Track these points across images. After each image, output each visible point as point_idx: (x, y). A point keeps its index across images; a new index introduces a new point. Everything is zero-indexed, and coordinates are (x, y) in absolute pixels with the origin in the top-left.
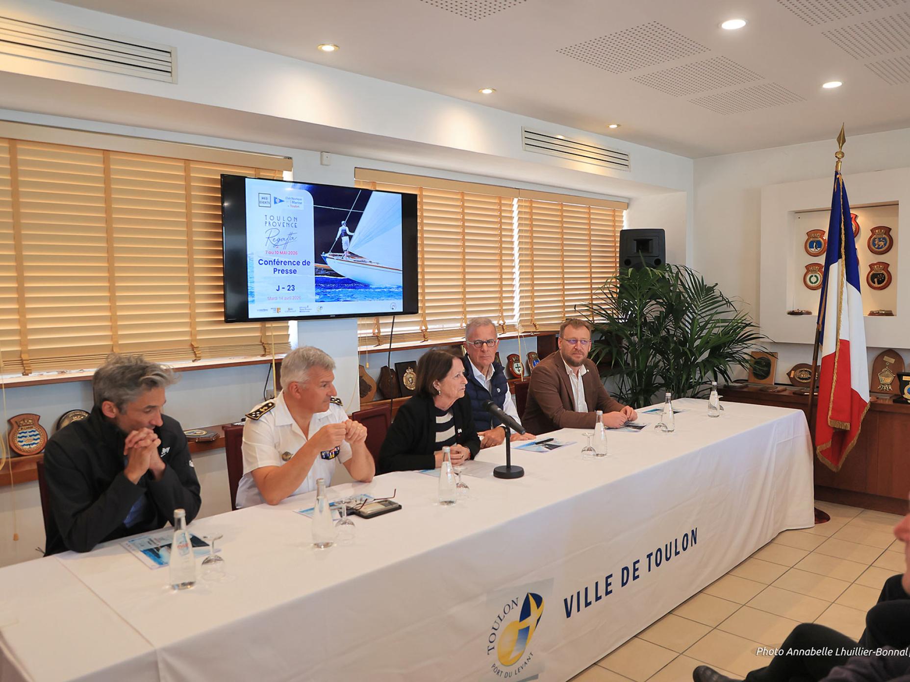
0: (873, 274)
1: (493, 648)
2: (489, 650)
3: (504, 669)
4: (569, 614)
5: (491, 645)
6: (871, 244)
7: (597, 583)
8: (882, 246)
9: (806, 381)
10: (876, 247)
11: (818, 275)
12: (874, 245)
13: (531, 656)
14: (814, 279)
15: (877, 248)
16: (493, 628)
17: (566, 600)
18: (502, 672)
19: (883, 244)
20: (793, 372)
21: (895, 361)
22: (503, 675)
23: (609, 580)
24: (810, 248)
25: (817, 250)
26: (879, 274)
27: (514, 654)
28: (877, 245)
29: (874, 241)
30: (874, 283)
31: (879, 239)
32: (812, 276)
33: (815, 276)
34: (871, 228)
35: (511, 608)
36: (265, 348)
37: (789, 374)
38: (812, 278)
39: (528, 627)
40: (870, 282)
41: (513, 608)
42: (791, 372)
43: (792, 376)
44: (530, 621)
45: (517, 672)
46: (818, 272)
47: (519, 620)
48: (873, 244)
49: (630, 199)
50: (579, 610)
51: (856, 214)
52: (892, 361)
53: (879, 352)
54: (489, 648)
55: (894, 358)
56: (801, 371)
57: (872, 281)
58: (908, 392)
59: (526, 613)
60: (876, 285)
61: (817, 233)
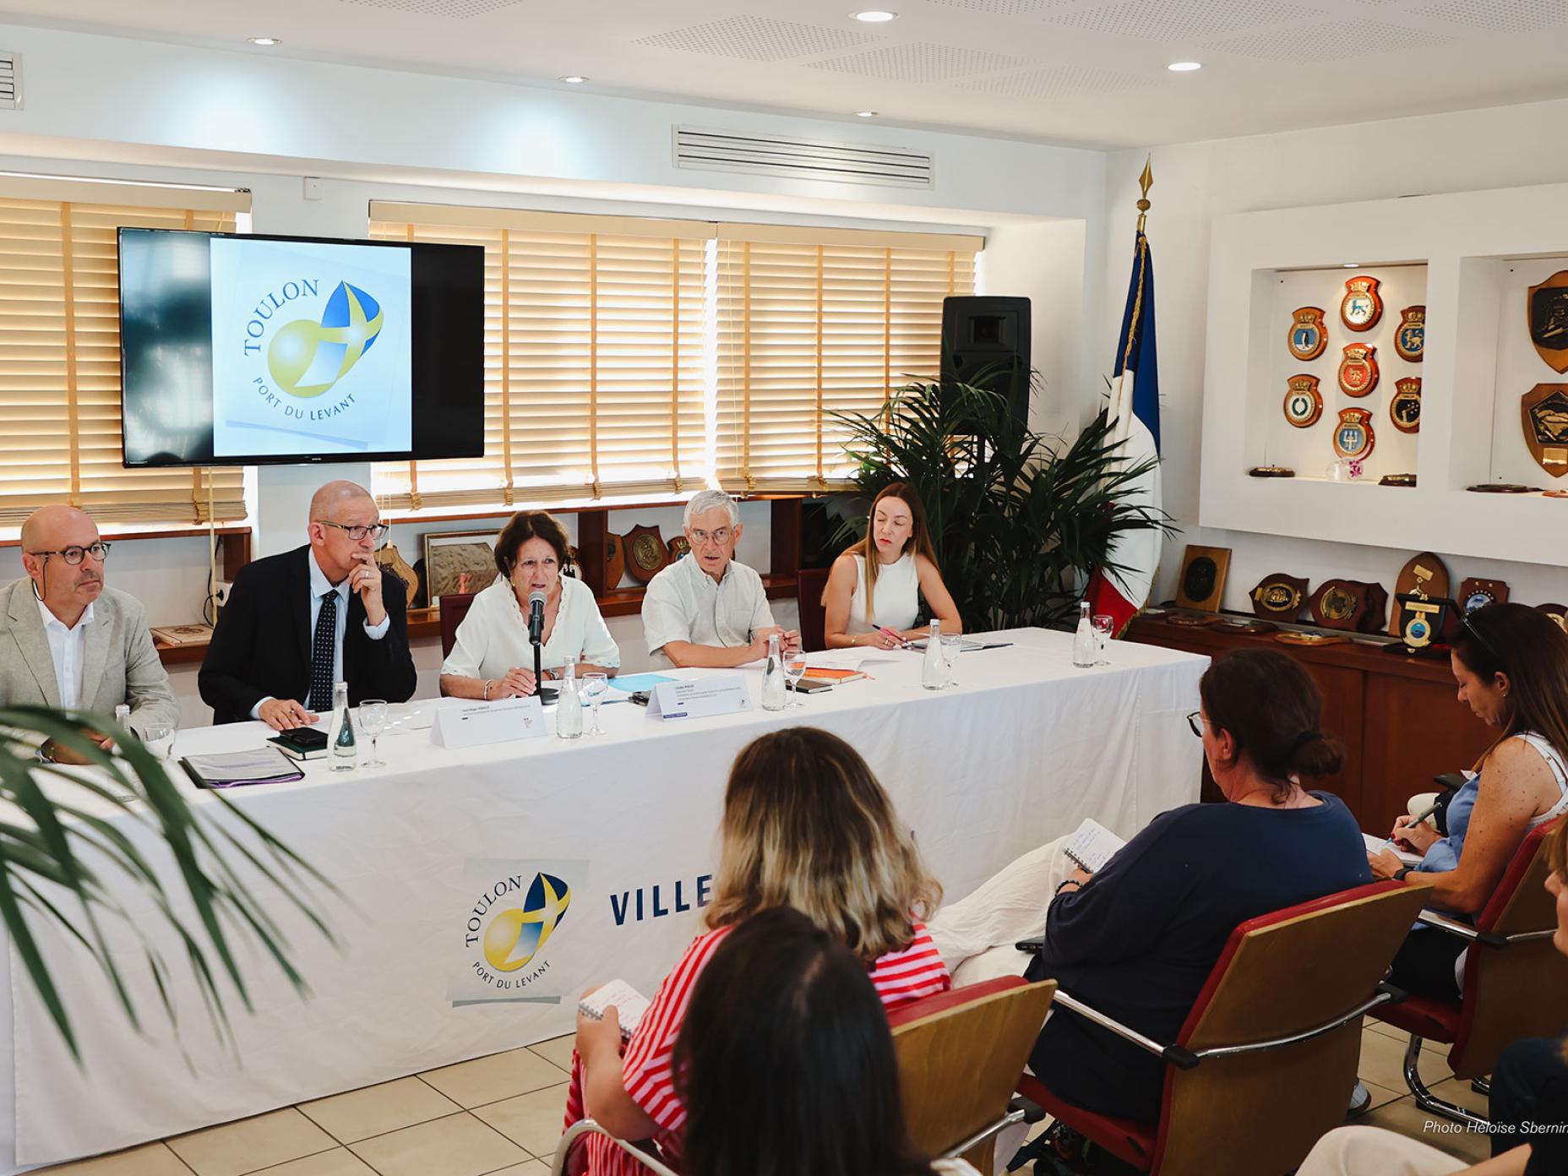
0: (1401, 401)
1: (477, 939)
2: (468, 941)
3: (498, 976)
4: (620, 920)
5: (473, 935)
6: (1399, 340)
7: (678, 884)
8: (1418, 346)
9: (1278, 609)
10: (1408, 347)
11: (1306, 398)
12: (1404, 342)
13: (545, 966)
14: (1300, 407)
15: (1409, 349)
16: (475, 911)
17: (614, 898)
18: (492, 978)
19: (1419, 343)
20: (1260, 590)
21: (1433, 577)
22: (495, 981)
23: (705, 884)
24: (1296, 343)
25: (1307, 349)
26: (1410, 402)
27: (515, 956)
28: (1409, 344)
29: (1404, 334)
30: (1401, 418)
31: (1414, 330)
32: (1297, 400)
33: (1304, 400)
34: (1402, 309)
35: (508, 889)
36: (197, 509)
37: (1252, 594)
38: (1297, 404)
39: (542, 923)
40: (1395, 416)
41: (511, 889)
42: (1255, 590)
43: (1257, 598)
44: (546, 914)
45: (520, 984)
46: (1308, 393)
47: (523, 909)
48: (1402, 341)
49: (989, 229)
50: (640, 917)
51: (1379, 279)
52: (1429, 575)
53: (1409, 558)
54: (468, 938)
55: (1431, 571)
56: (1274, 588)
57: (1398, 416)
58: (1412, 633)
59: (535, 899)
60: (1405, 423)
61: (1308, 314)
